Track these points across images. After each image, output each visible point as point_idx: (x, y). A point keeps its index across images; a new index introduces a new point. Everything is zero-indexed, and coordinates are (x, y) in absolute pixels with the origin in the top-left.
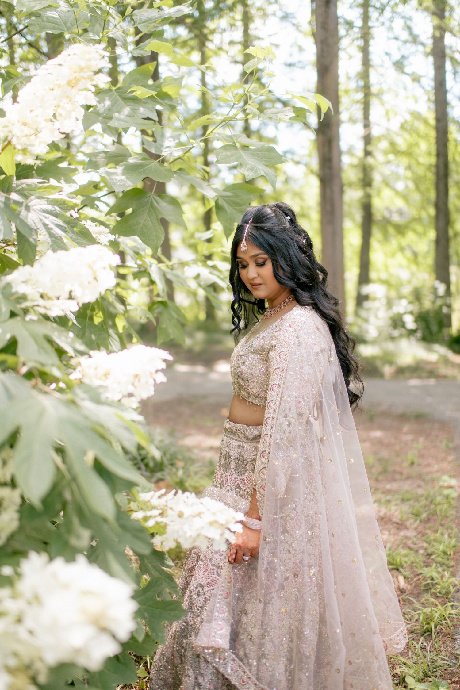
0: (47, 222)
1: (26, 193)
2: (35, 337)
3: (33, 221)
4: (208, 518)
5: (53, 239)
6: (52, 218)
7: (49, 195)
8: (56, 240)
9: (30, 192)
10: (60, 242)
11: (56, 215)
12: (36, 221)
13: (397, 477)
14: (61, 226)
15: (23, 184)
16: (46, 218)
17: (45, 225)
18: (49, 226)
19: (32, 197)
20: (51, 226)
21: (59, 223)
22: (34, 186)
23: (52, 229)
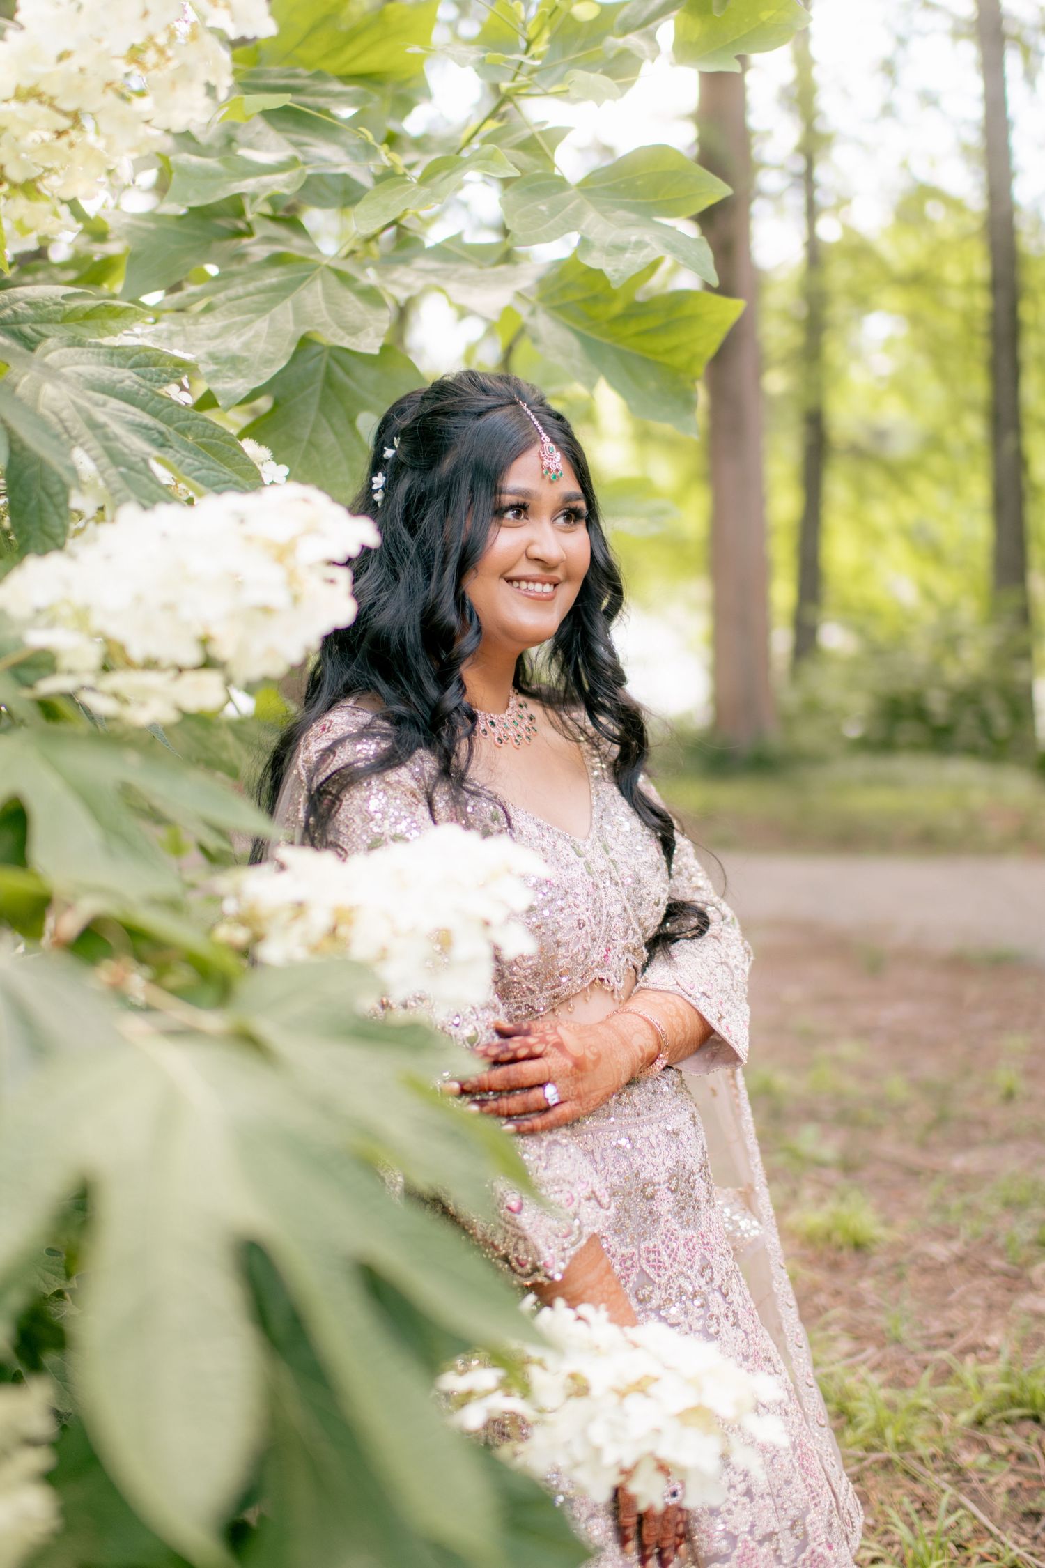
0: (101, 417)
1: (26, 329)
2: (89, 799)
3: (56, 414)
4: (675, 1398)
5: (123, 469)
6: (115, 403)
7: (101, 336)
8: (133, 474)
9: (38, 327)
10: (145, 480)
11: (127, 397)
12: (64, 415)
13: (978, 1133)
14: (147, 428)
15: (17, 301)
16: (96, 404)
17: (94, 426)
18: (108, 430)
19: (50, 342)
20: (116, 428)
21: (138, 420)
22: (52, 308)
23: (116, 438)
